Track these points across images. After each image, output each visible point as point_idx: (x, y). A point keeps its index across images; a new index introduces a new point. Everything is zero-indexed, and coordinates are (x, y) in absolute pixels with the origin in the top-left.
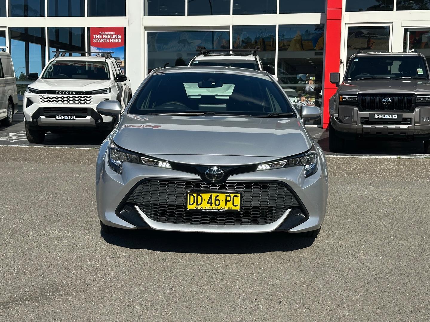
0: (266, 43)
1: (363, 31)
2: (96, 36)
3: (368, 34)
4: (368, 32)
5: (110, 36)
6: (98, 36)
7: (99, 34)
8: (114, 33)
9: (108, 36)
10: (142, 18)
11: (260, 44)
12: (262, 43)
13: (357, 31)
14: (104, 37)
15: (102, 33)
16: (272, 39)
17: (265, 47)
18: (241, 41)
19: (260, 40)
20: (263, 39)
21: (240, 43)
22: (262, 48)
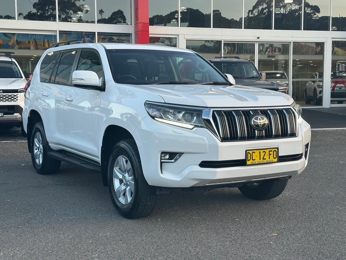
0: (37, 43)
1: (114, 37)
3: (117, 40)
4: (117, 38)
11: (33, 43)
12: (34, 43)
13: (109, 37)
16: (43, 39)
17: (37, 46)
18: (15, 40)
19: (32, 40)
20: (34, 39)
21: (14, 42)
22: (35, 46)
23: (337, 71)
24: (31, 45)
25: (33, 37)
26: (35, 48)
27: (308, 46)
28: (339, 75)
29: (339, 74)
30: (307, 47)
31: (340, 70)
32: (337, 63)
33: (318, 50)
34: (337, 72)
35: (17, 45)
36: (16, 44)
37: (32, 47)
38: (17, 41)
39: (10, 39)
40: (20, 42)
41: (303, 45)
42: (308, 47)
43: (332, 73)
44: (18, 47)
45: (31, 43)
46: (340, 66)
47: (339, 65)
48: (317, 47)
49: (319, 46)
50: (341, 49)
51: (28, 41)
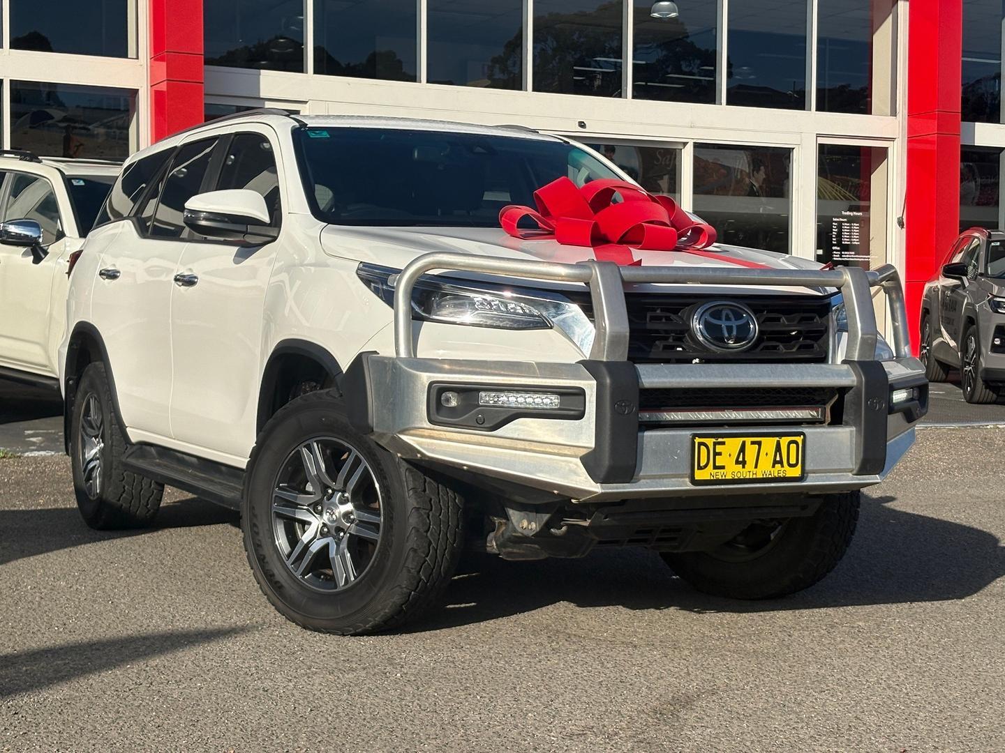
23: (835, 245)
27: (724, 166)
28: (841, 257)
29: (841, 255)
30: (723, 171)
31: (845, 242)
32: (834, 219)
33: (757, 181)
34: (834, 248)
41: (707, 161)
42: (726, 172)
43: (820, 252)
46: (846, 226)
47: (840, 224)
48: (755, 172)
49: (760, 170)
50: (830, 182)
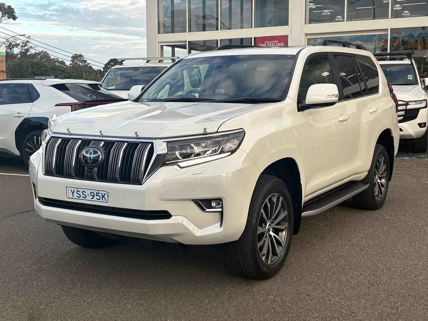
0: (426, 42)
2: (261, 45)
5: (274, 44)
6: (263, 45)
7: (264, 43)
8: (277, 42)
9: (272, 44)
10: (303, 26)
11: (421, 43)
12: (422, 42)
14: (268, 45)
15: (267, 42)
18: (401, 40)
19: (420, 39)
20: (423, 37)
21: (400, 43)
22: (422, 46)
24: (418, 45)
25: (421, 35)
26: (422, 48)
35: (402, 46)
36: (401, 44)
37: (419, 47)
38: (403, 41)
39: (395, 40)
40: (406, 42)
44: (403, 48)
45: (419, 42)
51: (415, 40)
